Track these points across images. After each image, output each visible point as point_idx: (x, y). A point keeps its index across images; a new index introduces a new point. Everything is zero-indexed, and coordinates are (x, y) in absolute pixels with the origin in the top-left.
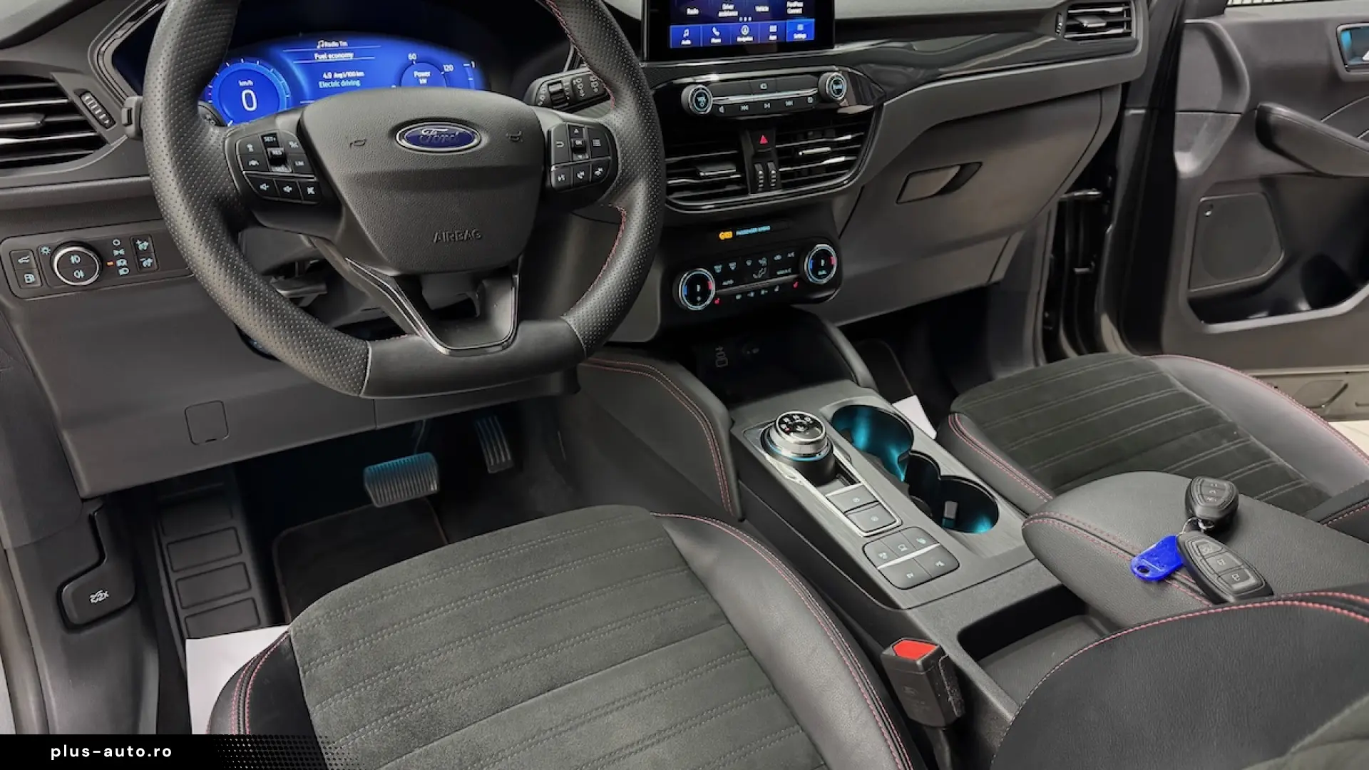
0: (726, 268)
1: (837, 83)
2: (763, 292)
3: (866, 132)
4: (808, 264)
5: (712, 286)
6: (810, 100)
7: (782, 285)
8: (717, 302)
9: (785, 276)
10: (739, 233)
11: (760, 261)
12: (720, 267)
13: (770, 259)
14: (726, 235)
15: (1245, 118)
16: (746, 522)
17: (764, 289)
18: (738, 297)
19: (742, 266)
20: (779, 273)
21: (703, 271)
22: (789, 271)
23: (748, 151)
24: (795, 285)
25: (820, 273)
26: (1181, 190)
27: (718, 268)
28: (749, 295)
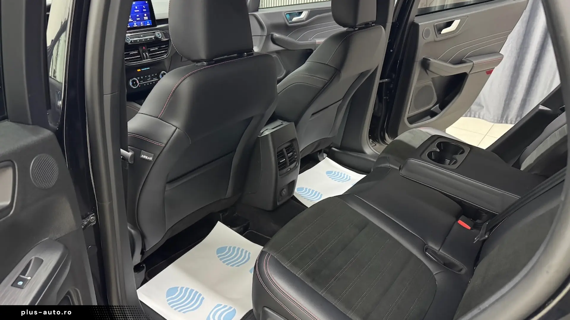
1: (159, 34)
3: (168, 44)
4: (160, 76)
5: (138, 82)
6: (153, 38)
8: (140, 86)
9: (156, 79)
10: (142, 70)
13: (151, 75)
14: (139, 70)
15: (267, 37)
17: (151, 82)
18: (145, 85)
19: (144, 77)
21: (135, 79)
23: (141, 51)
27: (139, 78)
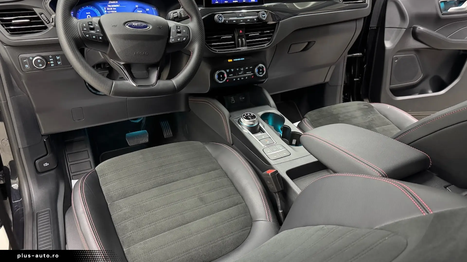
0: (230, 71)
1: (264, 15)
2: (242, 79)
4: (256, 70)
5: (226, 75)
6: (255, 20)
7: (248, 76)
8: (227, 81)
9: (249, 74)
10: (234, 60)
11: (241, 69)
12: (228, 70)
13: (244, 69)
14: (230, 60)
15: (407, 30)
16: (234, 145)
17: (243, 77)
18: (234, 80)
19: (235, 70)
20: (247, 73)
21: (223, 71)
22: (251, 72)
23: (236, 35)
24: (253, 77)
25: (260, 73)
26: (387, 53)
27: (228, 71)
28: (238, 79)
